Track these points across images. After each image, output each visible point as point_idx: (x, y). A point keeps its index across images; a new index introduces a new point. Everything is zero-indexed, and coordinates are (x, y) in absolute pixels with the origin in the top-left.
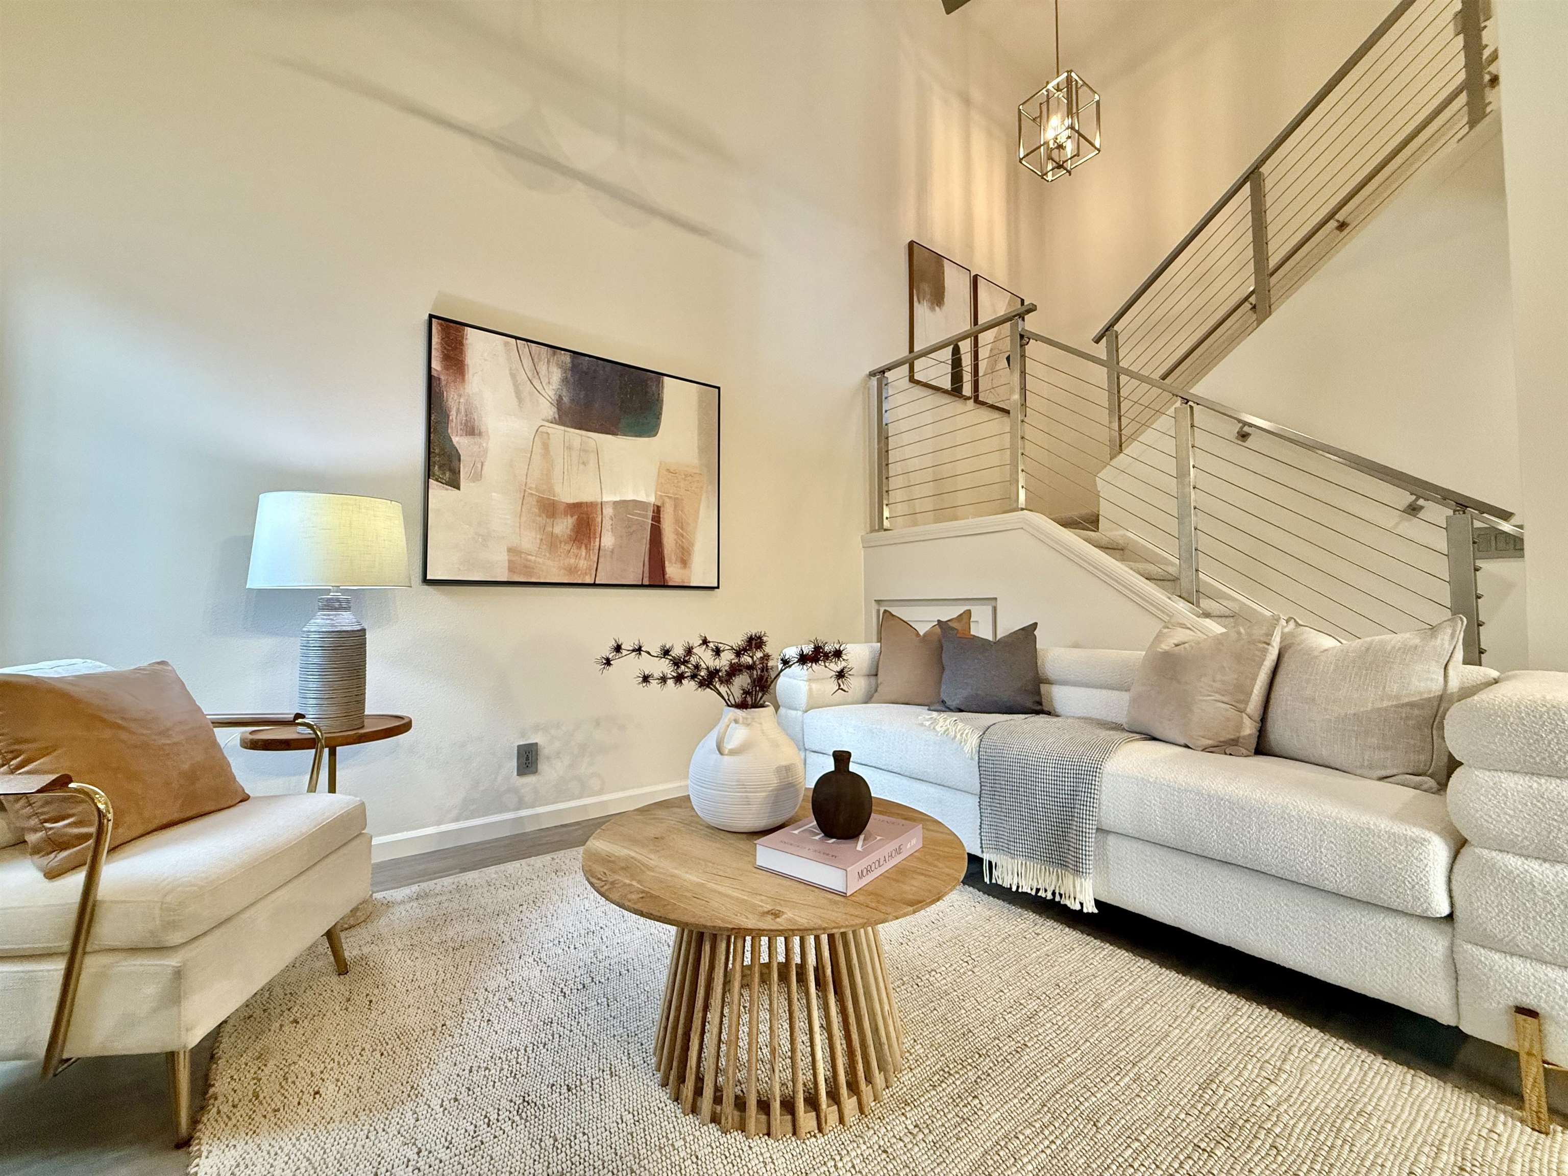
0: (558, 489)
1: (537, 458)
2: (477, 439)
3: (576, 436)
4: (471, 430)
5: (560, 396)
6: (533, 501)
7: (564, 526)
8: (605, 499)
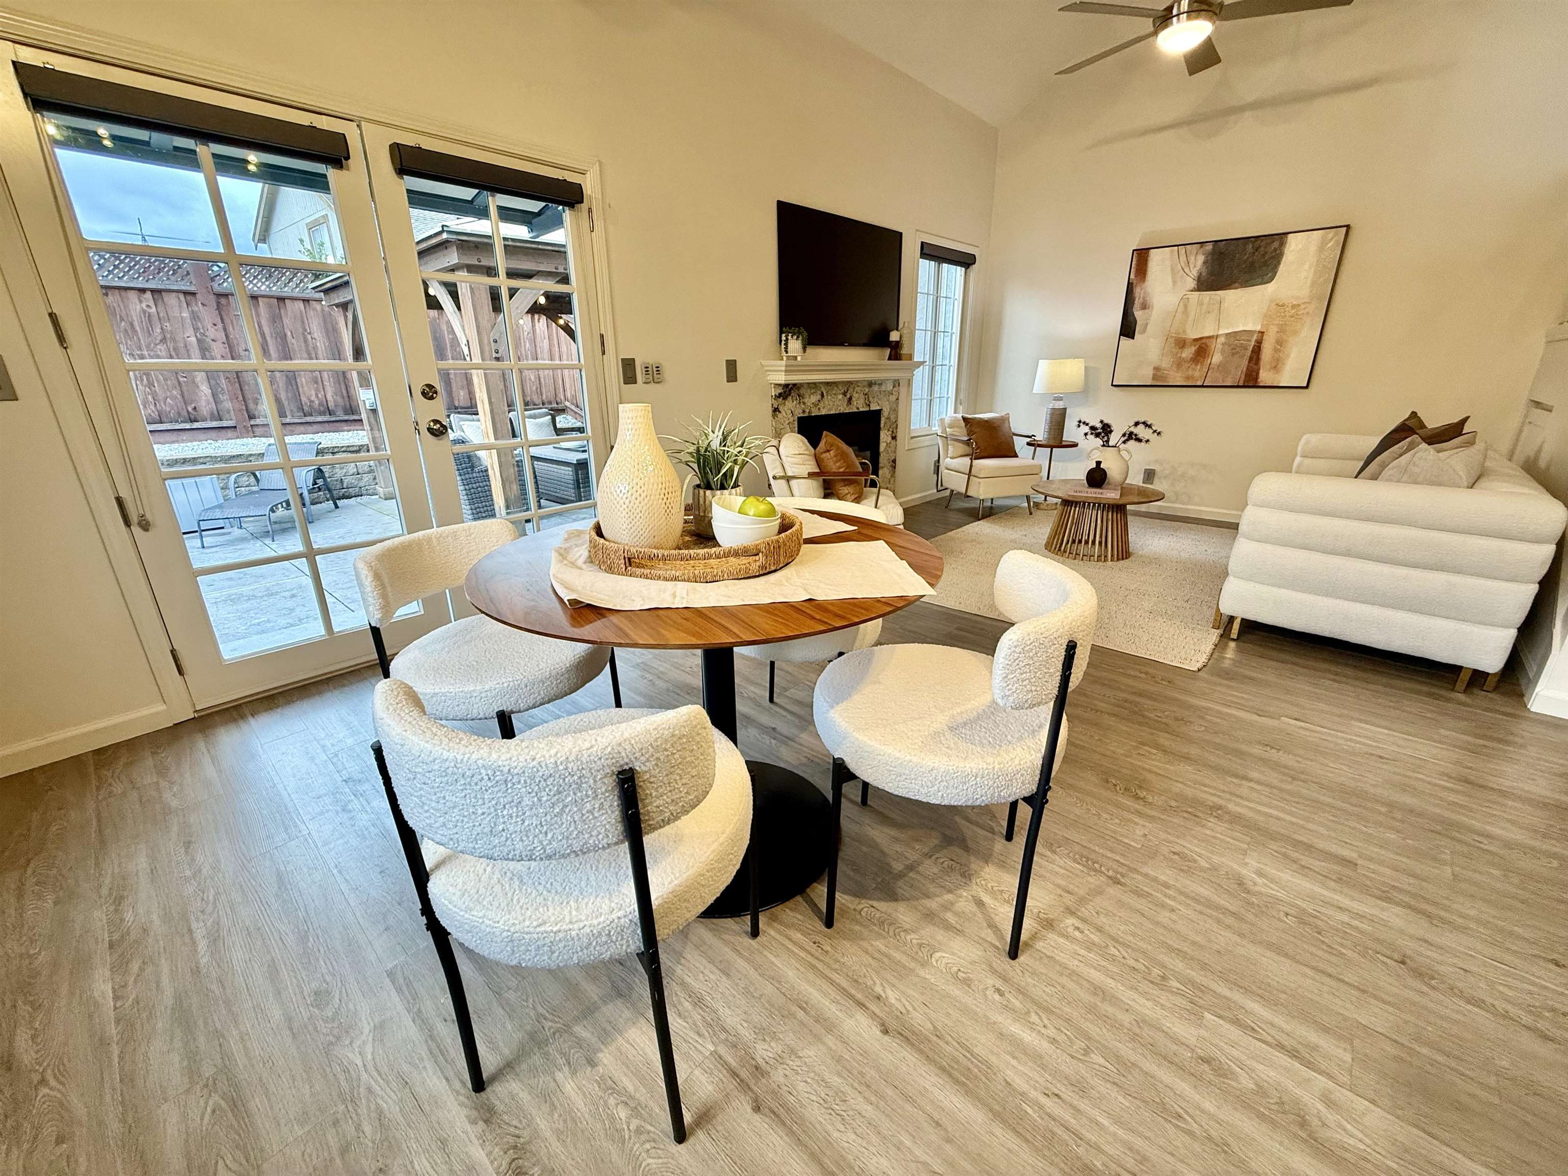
0: (1188, 331)
1: (1179, 315)
2: (1146, 311)
3: (1207, 295)
4: (1144, 307)
5: (1201, 274)
6: (1171, 340)
7: (1188, 353)
8: (1220, 332)
